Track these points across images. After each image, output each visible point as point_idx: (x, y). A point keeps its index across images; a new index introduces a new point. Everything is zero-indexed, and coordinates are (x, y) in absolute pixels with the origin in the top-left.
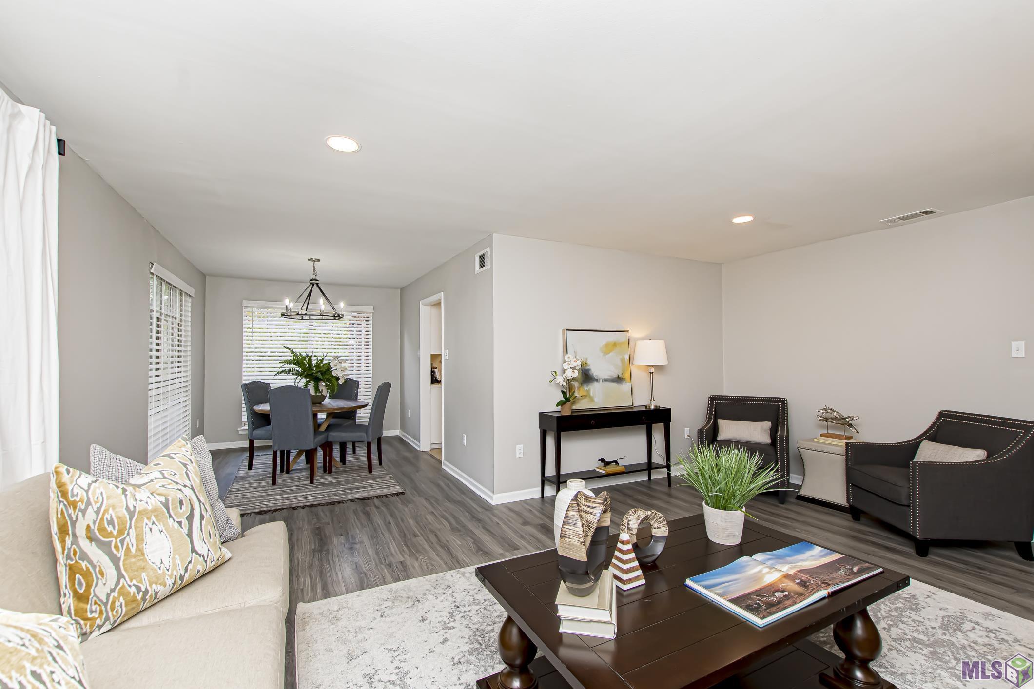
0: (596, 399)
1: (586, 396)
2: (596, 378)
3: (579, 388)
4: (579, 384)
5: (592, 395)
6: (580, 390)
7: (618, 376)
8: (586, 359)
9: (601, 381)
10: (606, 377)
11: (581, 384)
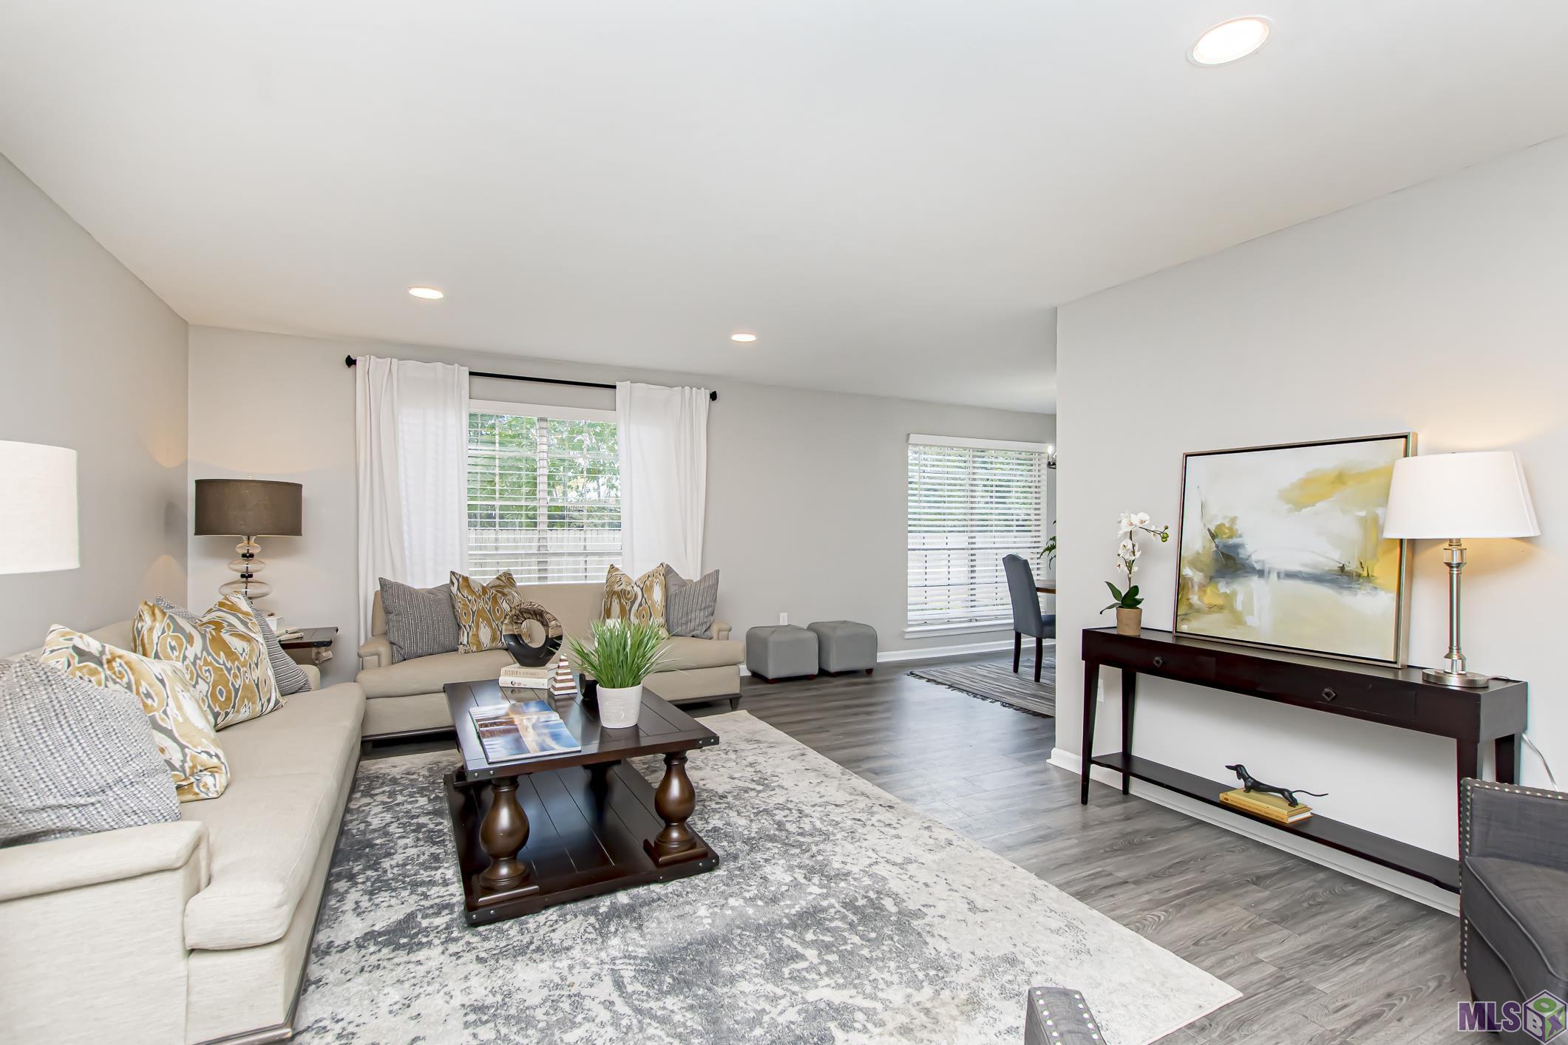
0: (1251, 620)
1: (1221, 608)
2: (1258, 567)
3: (1202, 587)
4: (1206, 577)
5: (1239, 606)
6: (1205, 592)
7: (1342, 568)
8: (1233, 520)
9: (1274, 576)
10: (1294, 567)
11: (1211, 578)
